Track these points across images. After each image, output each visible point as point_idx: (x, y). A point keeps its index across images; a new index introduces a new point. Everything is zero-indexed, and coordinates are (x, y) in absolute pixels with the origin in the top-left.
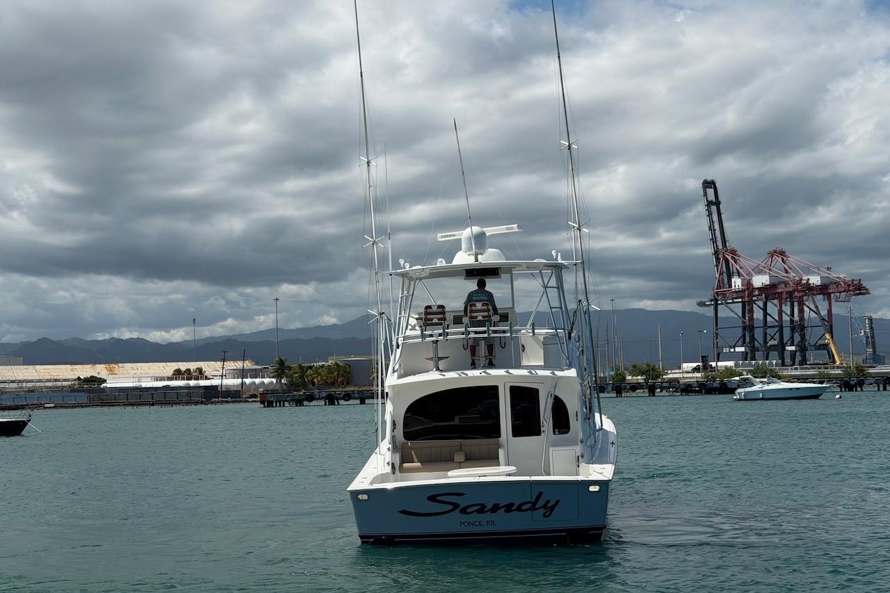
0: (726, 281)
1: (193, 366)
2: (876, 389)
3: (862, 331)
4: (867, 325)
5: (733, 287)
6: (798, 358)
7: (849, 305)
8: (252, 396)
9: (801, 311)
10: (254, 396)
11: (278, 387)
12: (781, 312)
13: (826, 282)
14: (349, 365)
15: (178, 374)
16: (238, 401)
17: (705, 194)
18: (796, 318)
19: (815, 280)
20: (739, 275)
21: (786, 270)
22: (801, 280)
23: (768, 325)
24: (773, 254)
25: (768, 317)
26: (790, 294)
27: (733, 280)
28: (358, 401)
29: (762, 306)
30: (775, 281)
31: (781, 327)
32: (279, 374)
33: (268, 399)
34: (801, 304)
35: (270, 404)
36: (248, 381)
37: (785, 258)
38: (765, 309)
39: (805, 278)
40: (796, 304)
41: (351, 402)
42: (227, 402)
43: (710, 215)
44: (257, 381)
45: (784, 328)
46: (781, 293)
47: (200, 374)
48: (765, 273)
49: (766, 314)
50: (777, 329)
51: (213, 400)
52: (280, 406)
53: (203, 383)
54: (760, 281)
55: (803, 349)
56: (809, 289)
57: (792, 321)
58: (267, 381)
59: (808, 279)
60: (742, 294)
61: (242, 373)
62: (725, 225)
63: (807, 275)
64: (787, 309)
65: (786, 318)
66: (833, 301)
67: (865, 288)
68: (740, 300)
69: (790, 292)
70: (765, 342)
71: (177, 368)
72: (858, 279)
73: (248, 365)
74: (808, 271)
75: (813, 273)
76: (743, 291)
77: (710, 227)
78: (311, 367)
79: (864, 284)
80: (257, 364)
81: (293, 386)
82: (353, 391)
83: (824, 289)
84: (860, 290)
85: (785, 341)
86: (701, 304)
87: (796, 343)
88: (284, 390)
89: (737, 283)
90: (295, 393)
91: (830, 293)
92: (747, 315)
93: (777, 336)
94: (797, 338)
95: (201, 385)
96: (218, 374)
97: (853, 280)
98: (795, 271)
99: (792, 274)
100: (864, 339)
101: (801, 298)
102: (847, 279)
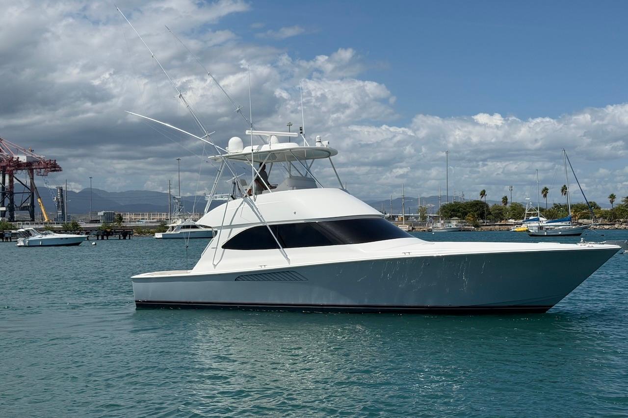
3: (55, 198)
4: (59, 194)
6: (8, 215)
9: (11, 181)
13: (31, 160)
18: (7, 186)
19: (23, 159)
22: (13, 158)
26: (4, 168)
34: (11, 176)
39: (15, 157)
55: (11, 209)
56: (19, 165)
57: (3, 189)
59: (18, 158)
63: (17, 154)
66: (35, 175)
67: (58, 167)
69: (4, 166)
72: (53, 159)
74: (17, 151)
75: (21, 154)
79: (58, 163)
83: (29, 166)
84: (55, 167)
87: (6, 204)
91: (33, 169)
94: (7, 201)
97: (50, 160)
98: (7, 151)
99: (5, 153)
100: (57, 203)
101: (12, 171)
102: (46, 160)
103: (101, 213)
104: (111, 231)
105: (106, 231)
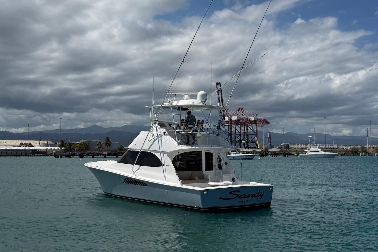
0: (223, 118)
1: (27, 142)
2: (272, 156)
3: (267, 137)
4: (269, 135)
5: (225, 120)
6: (246, 145)
7: (263, 128)
8: (50, 154)
9: (247, 129)
10: (52, 154)
11: (61, 151)
12: (241, 129)
13: (256, 119)
14: (88, 143)
15: (22, 145)
16: (45, 156)
17: (217, 88)
18: (246, 131)
19: (252, 119)
20: (227, 116)
21: (243, 115)
22: (248, 118)
23: (236, 133)
24: (239, 109)
25: (236, 131)
26: (244, 123)
27: (225, 118)
28: (91, 157)
29: (234, 127)
30: (239, 118)
31: (240, 134)
32: (61, 146)
33: (57, 155)
34: (247, 127)
35: (58, 157)
36: (49, 148)
37: (243, 111)
38: (235, 128)
39: (249, 118)
40: (246, 127)
41: (89, 157)
42: (41, 156)
43: (218, 94)
44: (53, 148)
45: (242, 135)
46: (241, 123)
47: (30, 145)
48: (236, 116)
49: (236, 130)
50: (239, 135)
51: (35, 155)
52: (62, 157)
53: (31, 148)
54: (234, 118)
55: (247, 142)
56: (250, 122)
57: (244, 133)
58: (56, 148)
60: (228, 123)
61: (47, 145)
62: (223, 98)
63: (250, 117)
64: (243, 128)
65: (242, 131)
66: (258, 126)
68: (227, 125)
69: (244, 122)
70: (235, 140)
71: (21, 142)
72: (266, 119)
73: (49, 142)
74: (250, 116)
75: (252, 116)
76: (229, 121)
77: (218, 99)
78: (73, 144)
79: (268, 121)
80: (53, 142)
81: (66, 150)
82: (90, 153)
83: (255, 122)
84: (267, 122)
85: (242, 139)
86: (214, 126)
87: (245, 140)
88: (63, 152)
89: (227, 118)
90: (68, 153)
91: (257, 123)
92: (229, 130)
93: (239, 138)
94: (246, 138)
95: (31, 149)
96: (37, 145)
97: (265, 119)
98: (246, 115)
99: (245, 116)
100: (268, 139)
101: (248, 124)
102: (263, 119)
103: (282, 144)
104: (278, 153)
105: (276, 153)
